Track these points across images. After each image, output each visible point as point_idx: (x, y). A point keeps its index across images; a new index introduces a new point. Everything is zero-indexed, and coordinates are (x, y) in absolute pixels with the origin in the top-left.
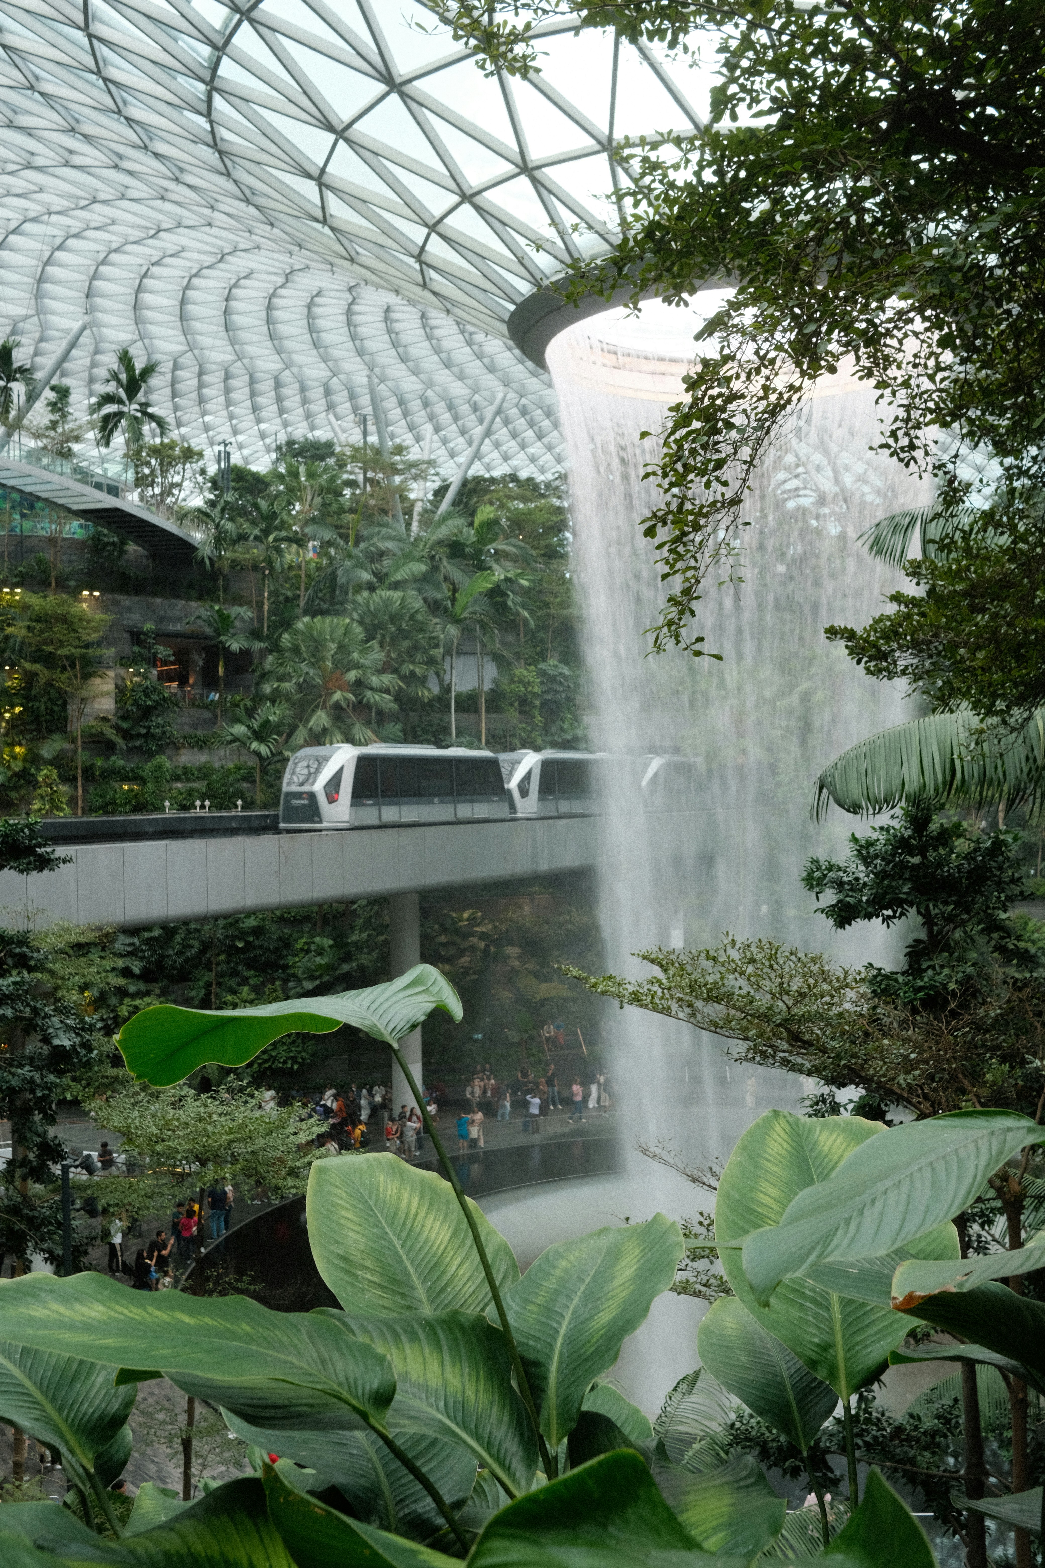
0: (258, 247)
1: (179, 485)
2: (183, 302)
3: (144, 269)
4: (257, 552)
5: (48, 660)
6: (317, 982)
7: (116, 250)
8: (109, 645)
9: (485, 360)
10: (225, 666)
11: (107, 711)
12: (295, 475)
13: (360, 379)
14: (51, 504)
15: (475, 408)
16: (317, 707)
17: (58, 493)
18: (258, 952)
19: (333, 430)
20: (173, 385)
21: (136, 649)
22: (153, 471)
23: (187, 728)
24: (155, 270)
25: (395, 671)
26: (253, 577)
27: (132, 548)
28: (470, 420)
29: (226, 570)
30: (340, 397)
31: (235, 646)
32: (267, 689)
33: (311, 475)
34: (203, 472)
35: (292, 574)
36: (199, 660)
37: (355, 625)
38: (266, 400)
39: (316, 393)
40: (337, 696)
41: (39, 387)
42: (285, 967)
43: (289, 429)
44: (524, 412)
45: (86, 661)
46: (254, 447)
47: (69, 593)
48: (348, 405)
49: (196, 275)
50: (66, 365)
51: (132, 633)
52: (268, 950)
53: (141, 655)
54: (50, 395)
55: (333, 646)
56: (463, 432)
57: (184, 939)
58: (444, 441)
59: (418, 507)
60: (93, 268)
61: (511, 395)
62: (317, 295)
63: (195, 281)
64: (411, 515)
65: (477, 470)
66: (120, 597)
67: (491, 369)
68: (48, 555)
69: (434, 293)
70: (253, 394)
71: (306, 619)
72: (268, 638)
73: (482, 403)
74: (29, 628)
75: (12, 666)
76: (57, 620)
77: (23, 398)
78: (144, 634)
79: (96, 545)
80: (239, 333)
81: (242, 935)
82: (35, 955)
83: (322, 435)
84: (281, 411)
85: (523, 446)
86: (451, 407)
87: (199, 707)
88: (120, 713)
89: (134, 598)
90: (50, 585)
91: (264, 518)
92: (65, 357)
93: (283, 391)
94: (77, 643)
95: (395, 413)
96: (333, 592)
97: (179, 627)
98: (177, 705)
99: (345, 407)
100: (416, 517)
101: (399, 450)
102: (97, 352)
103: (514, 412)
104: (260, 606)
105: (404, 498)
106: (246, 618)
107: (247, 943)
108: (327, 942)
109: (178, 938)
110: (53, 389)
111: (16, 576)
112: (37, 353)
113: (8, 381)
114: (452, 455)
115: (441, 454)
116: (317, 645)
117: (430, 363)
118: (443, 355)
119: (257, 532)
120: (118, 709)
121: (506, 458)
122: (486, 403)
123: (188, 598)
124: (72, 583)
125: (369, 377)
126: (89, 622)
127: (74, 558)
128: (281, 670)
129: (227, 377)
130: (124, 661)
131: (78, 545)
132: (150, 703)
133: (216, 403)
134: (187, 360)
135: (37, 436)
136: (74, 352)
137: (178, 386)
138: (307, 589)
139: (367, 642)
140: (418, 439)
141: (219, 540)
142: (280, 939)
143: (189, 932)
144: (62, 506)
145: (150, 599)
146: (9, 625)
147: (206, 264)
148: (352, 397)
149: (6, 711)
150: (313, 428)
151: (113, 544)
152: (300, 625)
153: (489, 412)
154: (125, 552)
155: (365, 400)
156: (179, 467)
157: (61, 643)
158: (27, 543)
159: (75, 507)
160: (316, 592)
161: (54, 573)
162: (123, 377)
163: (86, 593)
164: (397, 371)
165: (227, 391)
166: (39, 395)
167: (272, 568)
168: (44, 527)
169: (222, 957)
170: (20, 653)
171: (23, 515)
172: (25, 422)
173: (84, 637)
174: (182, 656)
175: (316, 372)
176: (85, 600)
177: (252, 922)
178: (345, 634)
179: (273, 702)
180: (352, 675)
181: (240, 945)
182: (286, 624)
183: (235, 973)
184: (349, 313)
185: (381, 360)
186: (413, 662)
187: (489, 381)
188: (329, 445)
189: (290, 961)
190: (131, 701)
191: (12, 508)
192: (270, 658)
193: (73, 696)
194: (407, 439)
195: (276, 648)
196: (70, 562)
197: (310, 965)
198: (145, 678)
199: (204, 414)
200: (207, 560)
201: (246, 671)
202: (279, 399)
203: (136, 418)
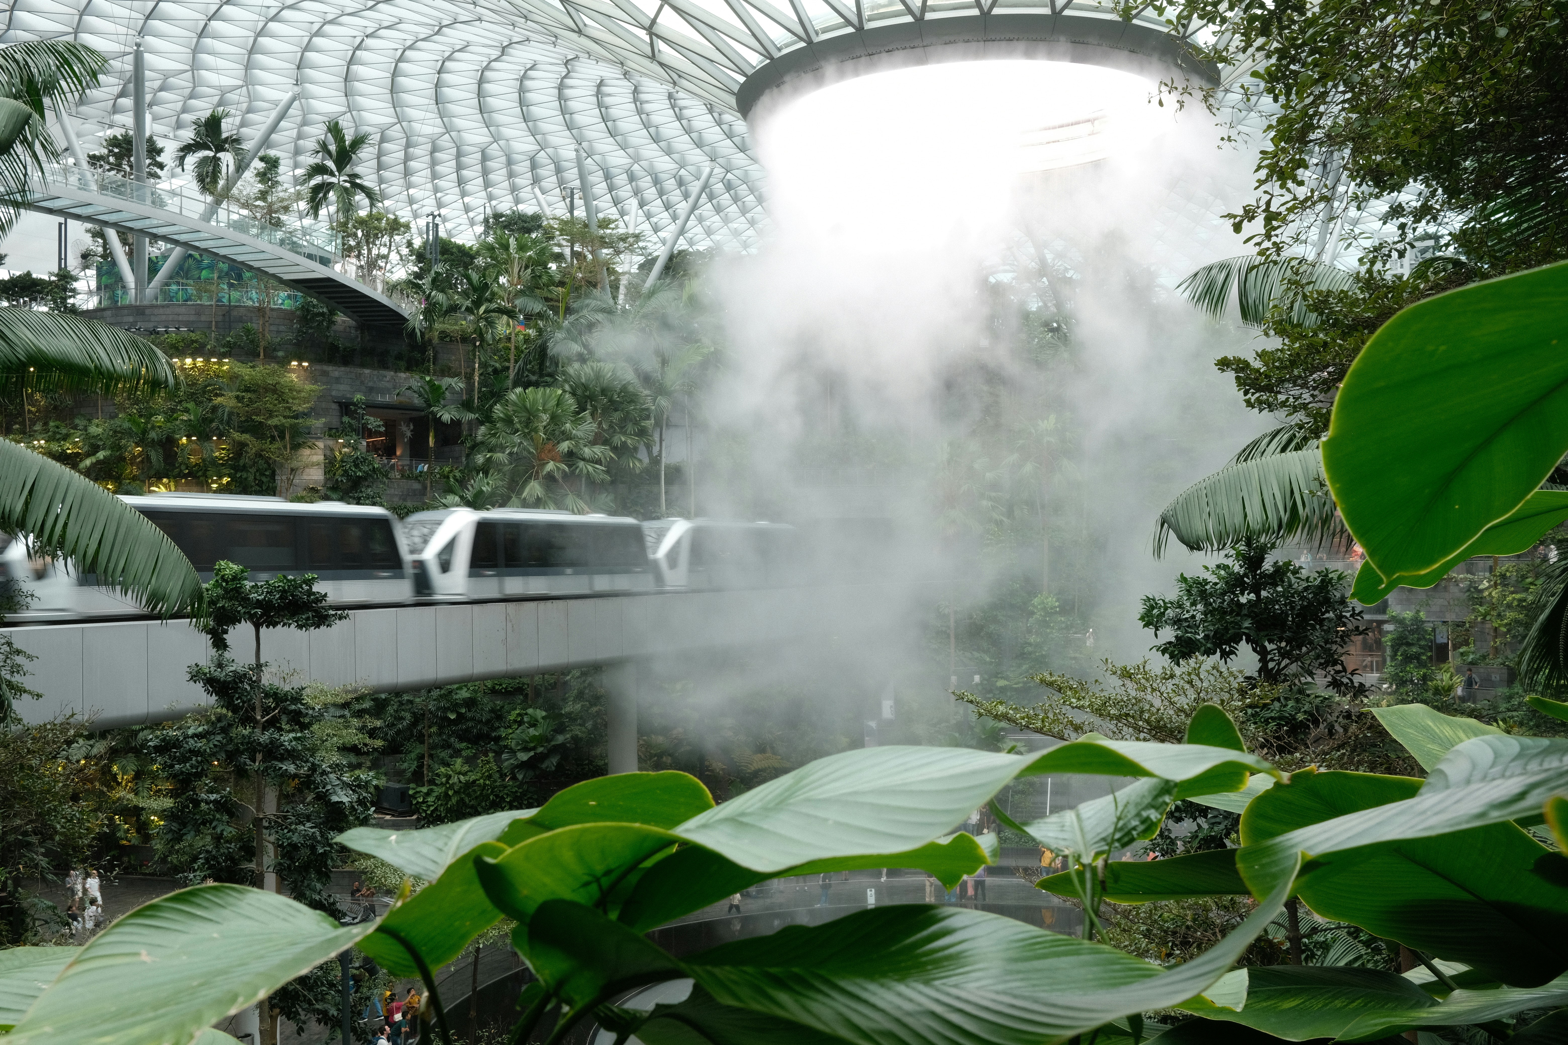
0: (480, 19)
1: (385, 257)
2: (395, 74)
3: (358, 40)
4: (465, 323)
5: (257, 430)
6: (532, 753)
7: (331, 22)
8: (318, 416)
9: (694, 135)
10: (435, 437)
11: (316, 481)
12: (506, 247)
13: (568, 153)
14: (260, 273)
15: (681, 183)
16: (530, 477)
17: (272, 263)
18: (470, 724)
19: (539, 204)
20: (378, 158)
21: (346, 419)
22: (358, 244)
23: (396, 499)
24: (369, 42)
25: (606, 442)
26: (462, 349)
27: (341, 318)
28: (675, 196)
29: (436, 341)
30: (547, 172)
31: (446, 417)
32: (480, 459)
33: (522, 248)
34: (409, 244)
35: (501, 346)
36: (407, 431)
37: (567, 396)
38: (472, 173)
39: (522, 167)
40: (550, 466)
41: (248, 157)
42: (498, 739)
43: (494, 203)
44: (729, 187)
45: (296, 432)
46: (458, 221)
47: (278, 363)
48: (554, 179)
49: (410, 47)
50: (274, 136)
51: (340, 404)
52: (481, 722)
53: (350, 425)
54: (260, 165)
55: (545, 417)
56: (667, 207)
57: (396, 711)
58: (648, 216)
59: (624, 281)
60: (306, 39)
61: (718, 170)
62: (531, 69)
63: (408, 53)
64: (618, 288)
65: (682, 244)
66: (329, 368)
67: (699, 144)
68: (255, 325)
69: (661, 64)
70: (459, 167)
71: (519, 390)
72: (479, 409)
73: (688, 178)
74: (237, 397)
75: (220, 437)
76: (267, 390)
77: (232, 168)
78: (354, 404)
79: (305, 315)
80: (449, 106)
81: (454, 707)
82: (311, 712)
83: (528, 208)
84: (487, 185)
85: (726, 221)
86: (656, 182)
87: (408, 478)
88: (329, 485)
89: (343, 369)
90: (259, 355)
91: (475, 289)
92: (274, 128)
93: (489, 164)
94: (287, 413)
95: (600, 188)
96: (542, 364)
97: (387, 399)
98: (386, 476)
99: (550, 182)
100: (622, 290)
101: (605, 223)
102: (305, 123)
103: (719, 187)
104: (469, 378)
105: (611, 271)
106: (458, 389)
107: (459, 715)
108: (540, 714)
109: (390, 710)
110: (262, 159)
111: (223, 347)
112: (243, 124)
113: (218, 151)
114: (656, 229)
115: (645, 227)
116: (530, 416)
117: (639, 138)
118: (652, 130)
119: (468, 303)
120: (326, 480)
121: (709, 232)
122: (692, 178)
123: (397, 370)
124: (280, 354)
125: (577, 151)
126: (299, 392)
127: (282, 328)
128: (493, 441)
129: (434, 150)
130: (333, 432)
131: (288, 315)
132: (360, 474)
133: (421, 177)
134: (396, 132)
135: (245, 205)
136: (283, 124)
137: (384, 159)
138: (516, 362)
139: (578, 413)
140: (622, 213)
141: (431, 311)
142: (492, 711)
143: (401, 703)
144: (274, 276)
145: (359, 370)
146: (217, 395)
147: (422, 36)
148: (559, 170)
149: (214, 482)
150: (517, 201)
151: (323, 314)
152: (512, 397)
153: (695, 188)
154: (334, 323)
155: (572, 175)
156: (386, 239)
157: (271, 414)
158: (235, 313)
159: (286, 277)
160: (525, 364)
161: (263, 344)
162: (333, 148)
163: (294, 363)
164: (605, 145)
165: (434, 163)
166: (248, 165)
167: (482, 339)
168: (251, 297)
169: (434, 729)
170: (228, 423)
171: (231, 286)
172: (235, 191)
173: (294, 408)
174: (391, 427)
175: (524, 145)
176: (293, 371)
177: (464, 694)
178: (558, 405)
179: (486, 473)
180: (565, 446)
181: (453, 716)
182: (497, 395)
183: (447, 746)
184: (561, 87)
185: (589, 134)
186: (625, 434)
187: (696, 156)
188: (536, 218)
189: (503, 733)
190: (340, 472)
191: (219, 278)
192: (483, 429)
193: (282, 466)
194: (612, 213)
195: (487, 418)
196: (278, 332)
197: (524, 736)
198: (355, 449)
199: (409, 186)
200: (417, 331)
201: (456, 443)
202: (485, 173)
203: (346, 189)
